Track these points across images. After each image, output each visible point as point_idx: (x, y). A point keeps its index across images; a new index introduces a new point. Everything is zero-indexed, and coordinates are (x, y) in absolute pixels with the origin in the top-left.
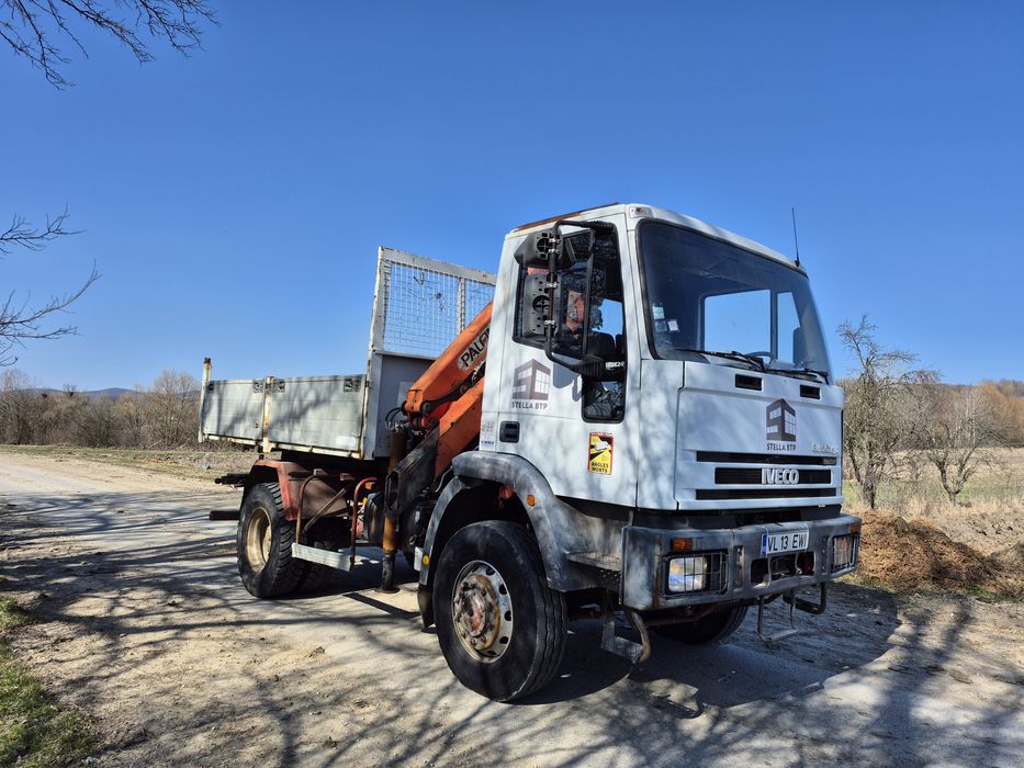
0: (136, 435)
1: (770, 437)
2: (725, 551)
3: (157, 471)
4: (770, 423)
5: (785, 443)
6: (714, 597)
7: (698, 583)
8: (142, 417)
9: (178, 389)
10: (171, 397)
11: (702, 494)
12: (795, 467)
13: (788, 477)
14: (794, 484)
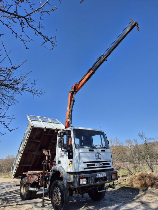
0: (2, 170)
1: (96, 158)
2: (89, 177)
3: (6, 178)
4: (96, 156)
5: (99, 159)
6: (88, 185)
7: (85, 183)
8: (3, 165)
9: (11, 158)
10: (9, 160)
11: (85, 169)
12: (102, 163)
13: (100, 165)
14: (102, 166)
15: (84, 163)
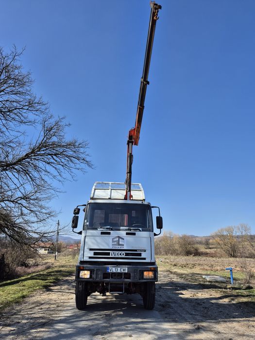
1: (113, 245)
2: (94, 270)
4: (113, 242)
5: (120, 246)
7: (87, 276)
11: (90, 258)
12: (124, 252)
13: (120, 254)
14: (124, 256)
15: (91, 250)
